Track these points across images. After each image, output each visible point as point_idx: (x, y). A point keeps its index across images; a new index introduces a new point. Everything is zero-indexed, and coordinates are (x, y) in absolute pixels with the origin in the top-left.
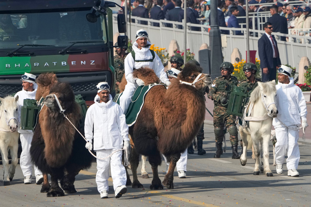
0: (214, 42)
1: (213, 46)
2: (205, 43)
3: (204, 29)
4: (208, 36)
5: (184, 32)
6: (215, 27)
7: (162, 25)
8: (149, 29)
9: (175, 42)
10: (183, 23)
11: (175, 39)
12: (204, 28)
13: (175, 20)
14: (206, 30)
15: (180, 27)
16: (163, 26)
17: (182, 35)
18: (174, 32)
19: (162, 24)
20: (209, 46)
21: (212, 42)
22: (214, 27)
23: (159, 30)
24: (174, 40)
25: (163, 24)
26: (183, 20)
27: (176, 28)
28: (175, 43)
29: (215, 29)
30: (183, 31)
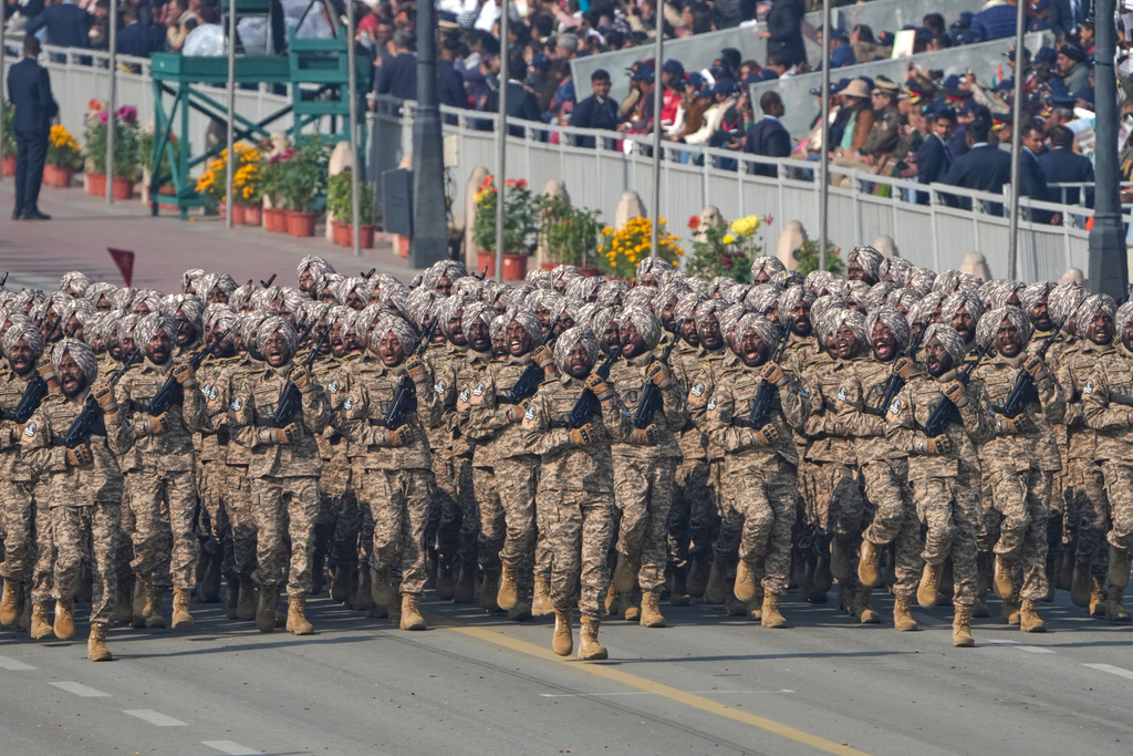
0: (1103, 266)
1: (1102, 281)
2: (1075, 266)
3: (1073, 220)
4: (1086, 245)
5: (1009, 227)
6: (1107, 221)
7: (938, 201)
8: (895, 210)
9: (980, 260)
10: (1007, 196)
11: (977, 249)
12: (1073, 216)
13: (981, 188)
14: (1079, 221)
15: (996, 209)
16: (941, 204)
17: (1003, 236)
18: (975, 223)
19: (936, 195)
20: (1086, 276)
21: (1098, 266)
22: (1105, 218)
23: (929, 215)
24: (975, 252)
25: (939, 198)
26: (1005, 188)
27: (982, 211)
28: (979, 263)
29: (1109, 225)
30: (1008, 224)
